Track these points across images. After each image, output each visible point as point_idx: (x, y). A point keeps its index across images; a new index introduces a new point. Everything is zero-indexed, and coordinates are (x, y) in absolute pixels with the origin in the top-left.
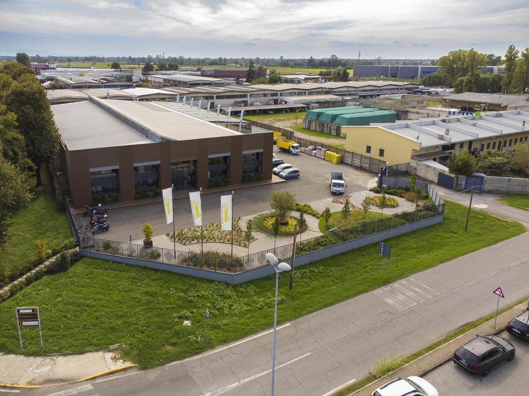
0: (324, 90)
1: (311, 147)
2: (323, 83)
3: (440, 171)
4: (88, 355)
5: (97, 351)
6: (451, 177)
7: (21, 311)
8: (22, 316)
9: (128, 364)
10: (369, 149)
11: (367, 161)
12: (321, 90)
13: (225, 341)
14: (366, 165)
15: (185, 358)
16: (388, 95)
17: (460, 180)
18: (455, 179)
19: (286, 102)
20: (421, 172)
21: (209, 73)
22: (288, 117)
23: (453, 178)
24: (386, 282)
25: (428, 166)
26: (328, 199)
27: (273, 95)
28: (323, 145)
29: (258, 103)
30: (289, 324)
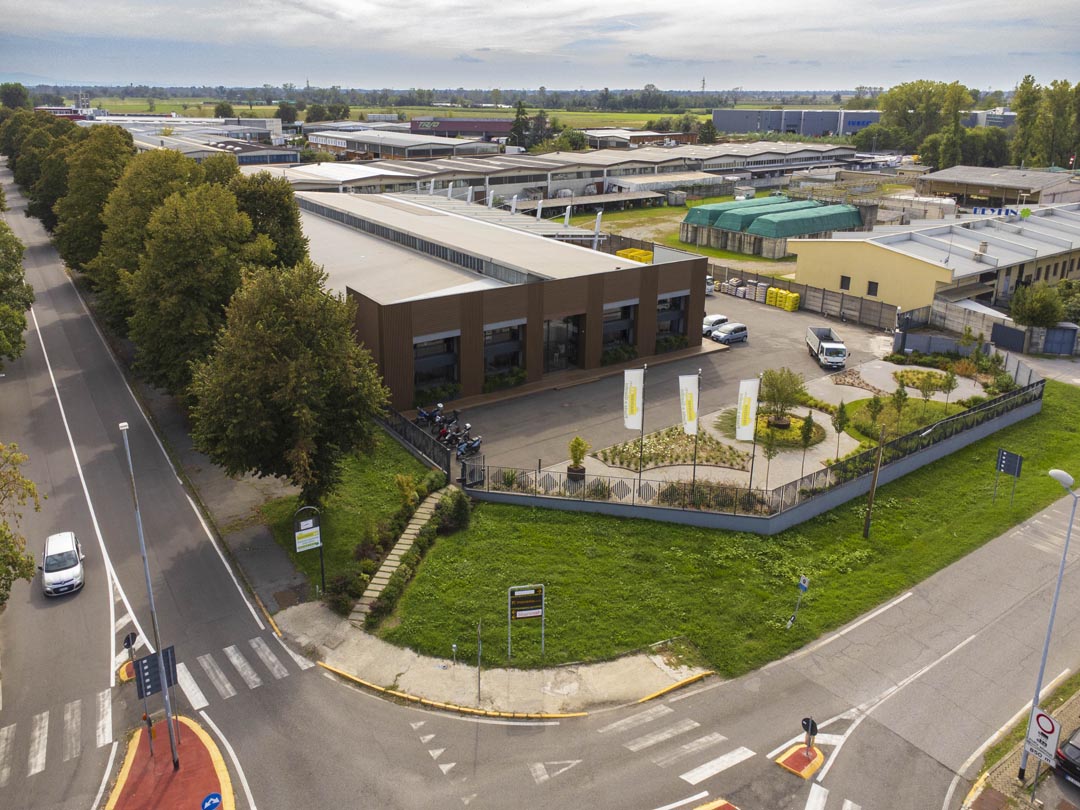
0: (688, 162)
1: (734, 281)
2: (674, 147)
3: (995, 320)
4: (622, 661)
5: (634, 654)
6: (1021, 332)
7: (517, 594)
8: (518, 602)
9: (699, 672)
10: (845, 282)
11: (857, 305)
12: (682, 162)
13: (829, 626)
14: (852, 313)
15: (783, 655)
16: (807, 172)
17: (1035, 335)
18: (1028, 334)
19: (620, 189)
20: (956, 323)
21: (428, 126)
22: (636, 220)
23: (1024, 333)
24: (1018, 518)
25: (970, 311)
26: (824, 378)
27: (594, 174)
28: (757, 277)
29: (569, 192)
30: (909, 594)
